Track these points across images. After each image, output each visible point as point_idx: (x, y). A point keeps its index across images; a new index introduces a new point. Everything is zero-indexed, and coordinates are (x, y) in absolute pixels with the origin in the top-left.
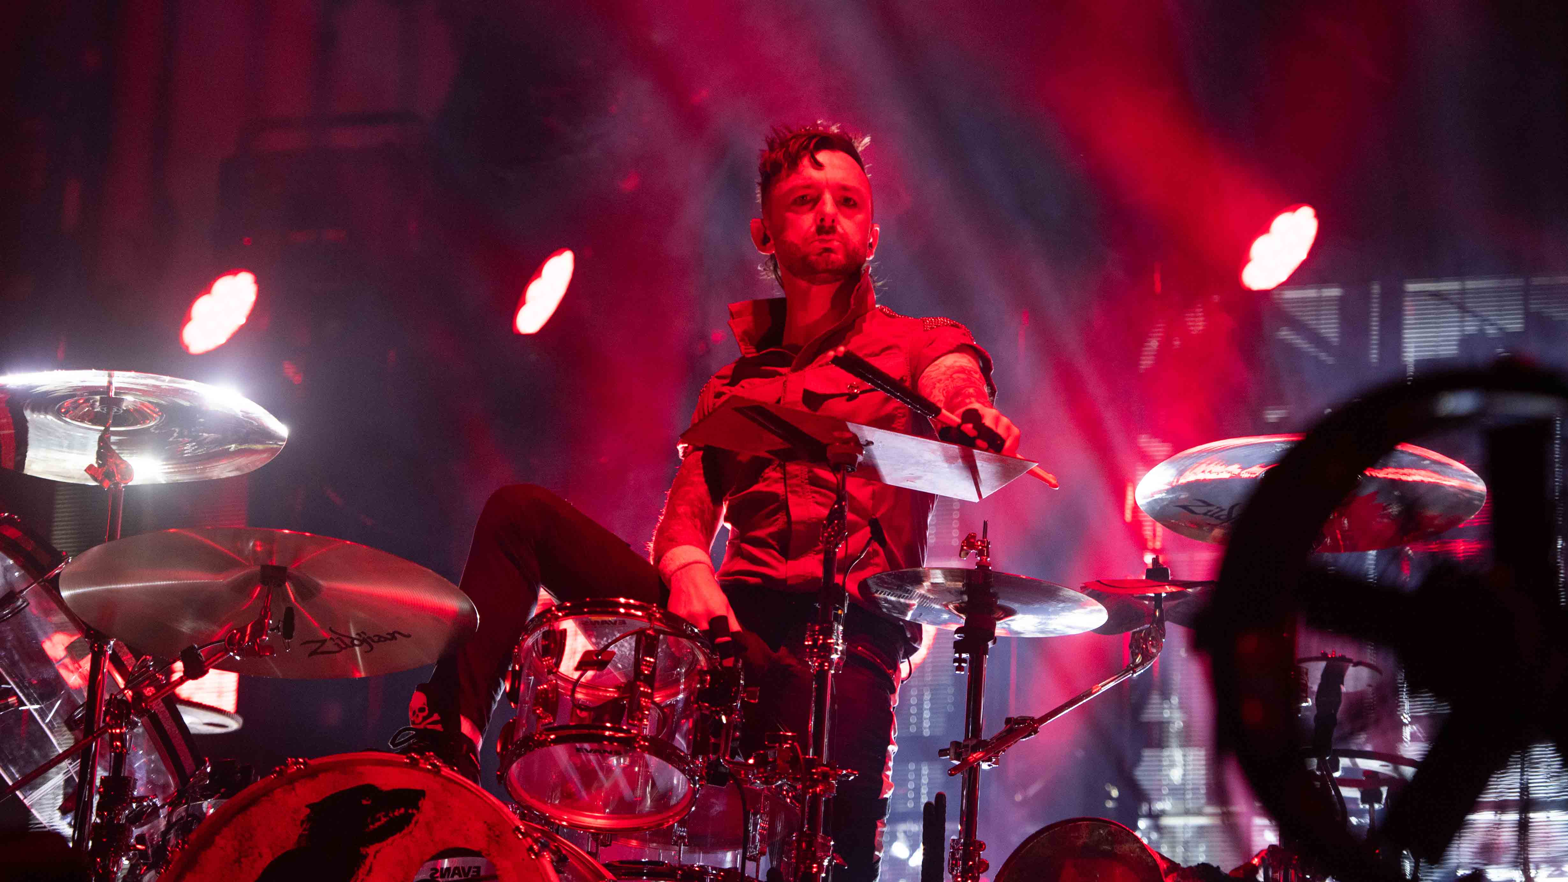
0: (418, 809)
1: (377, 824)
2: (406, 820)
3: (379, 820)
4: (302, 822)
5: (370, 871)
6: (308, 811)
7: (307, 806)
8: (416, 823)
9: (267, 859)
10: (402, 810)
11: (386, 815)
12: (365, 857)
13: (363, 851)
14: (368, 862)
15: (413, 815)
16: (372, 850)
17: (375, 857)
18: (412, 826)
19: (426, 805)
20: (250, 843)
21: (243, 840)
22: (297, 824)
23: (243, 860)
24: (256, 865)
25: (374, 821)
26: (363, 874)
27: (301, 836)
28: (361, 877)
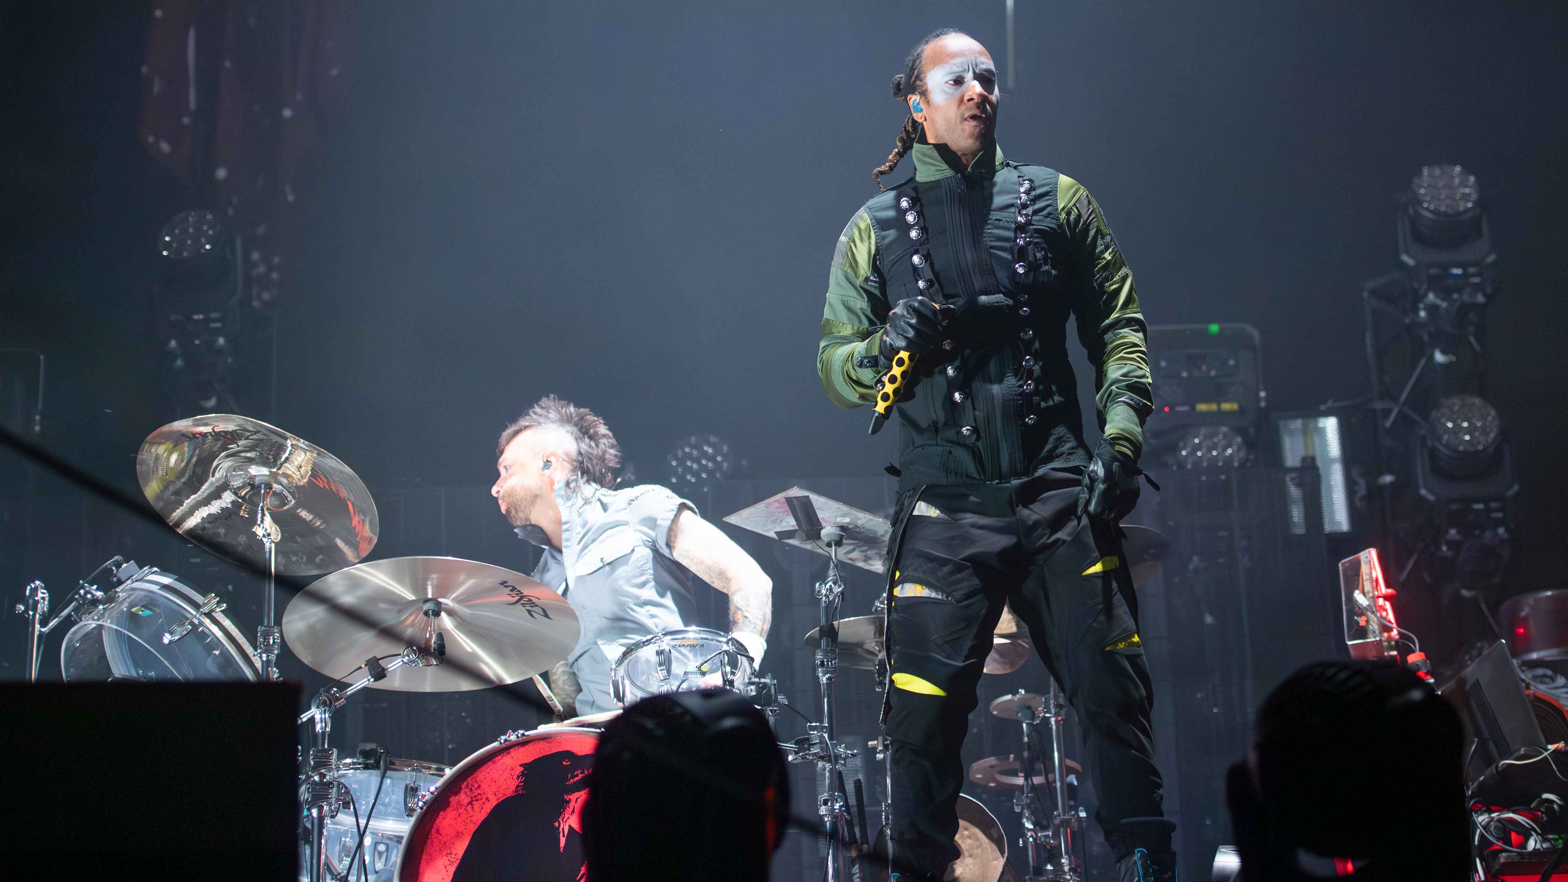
1: (576, 779)
3: (577, 775)
4: (518, 777)
6: (522, 769)
7: (521, 766)
9: (494, 802)
11: (583, 773)
12: (569, 802)
13: (566, 797)
16: (573, 797)
20: (479, 791)
21: (473, 788)
22: (515, 777)
23: (474, 803)
24: (485, 807)
25: (573, 777)
26: (568, 813)
27: (518, 786)
28: (567, 816)
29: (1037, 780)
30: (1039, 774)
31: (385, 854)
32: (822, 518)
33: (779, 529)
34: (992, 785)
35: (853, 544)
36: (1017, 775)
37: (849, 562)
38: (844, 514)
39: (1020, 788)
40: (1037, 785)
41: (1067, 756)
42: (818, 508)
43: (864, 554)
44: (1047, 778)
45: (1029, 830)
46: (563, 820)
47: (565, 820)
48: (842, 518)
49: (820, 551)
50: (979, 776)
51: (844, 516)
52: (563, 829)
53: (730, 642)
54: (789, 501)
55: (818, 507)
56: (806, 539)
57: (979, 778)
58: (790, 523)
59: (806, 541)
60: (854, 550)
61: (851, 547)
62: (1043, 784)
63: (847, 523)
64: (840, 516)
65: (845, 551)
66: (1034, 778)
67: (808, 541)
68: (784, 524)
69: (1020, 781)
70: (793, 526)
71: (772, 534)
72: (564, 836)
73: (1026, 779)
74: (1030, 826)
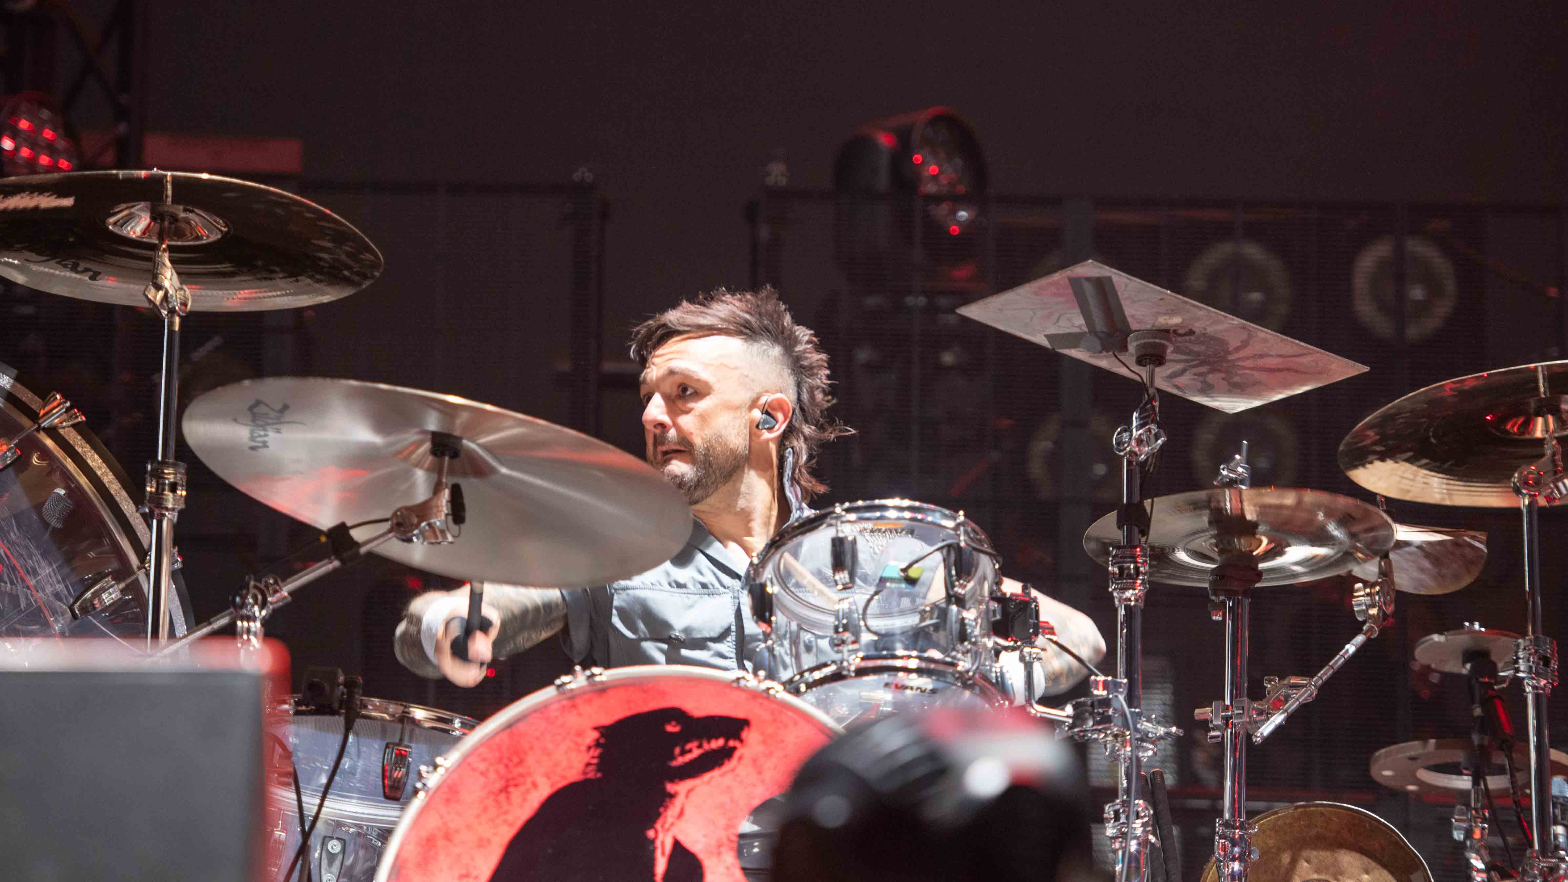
0: (741, 741)
1: (688, 757)
2: (726, 754)
3: (690, 751)
4: (589, 748)
5: (681, 813)
6: (596, 735)
7: (596, 728)
8: (740, 758)
9: (544, 790)
10: (721, 742)
11: (700, 746)
12: (672, 796)
13: (670, 787)
14: (678, 802)
15: (734, 749)
16: (681, 788)
17: (687, 796)
18: (734, 761)
19: (751, 736)
20: (521, 770)
21: (510, 764)
22: (583, 748)
23: (511, 789)
24: (529, 797)
25: (683, 753)
26: (672, 816)
27: (588, 764)
28: (670, 820)
29: (1495, 783)
30: (1500, 770)
31: (340, 857)
32: (1132, 316)
33: (1053, 330)
34: (1412, 788)
35: (1186, 361)
36: (1460, 773)
37: (1175, 391)
38: (1172, 310)
39: (1463, 795)
40: (1494, 790)
41: (1554, 744)
42: (1126, 298)
43: (1202, 379)
44: (1513, 783)
45: (1479, 871)
46: (662, 826)
47: (667, 826)
48: (1167, 317)
49: (1123, 371)
50: (1387, 773)
51: (1172, 313)
52: (663, 844)
53: (962, 529)
54: (1075, 283)
55: (1126, 295)
56: (1100, 348)
57: (1388, 776)
58: (1075, 322)
59: (1101, 352)
60: (1183, 372)
61: (1179, 367)
62: (1507, 790)
63: (1176, 325)
64: (1165, 314)
65: (1169, 372)
66: (1489, 779)
67: (1104, 353)
68: (1063, 322)
69: (1464, 783)
70: (1080, 327)
71: (1040, 339)
72: (663, 853)
73: (1476, 783)
74: (1480, 865)
